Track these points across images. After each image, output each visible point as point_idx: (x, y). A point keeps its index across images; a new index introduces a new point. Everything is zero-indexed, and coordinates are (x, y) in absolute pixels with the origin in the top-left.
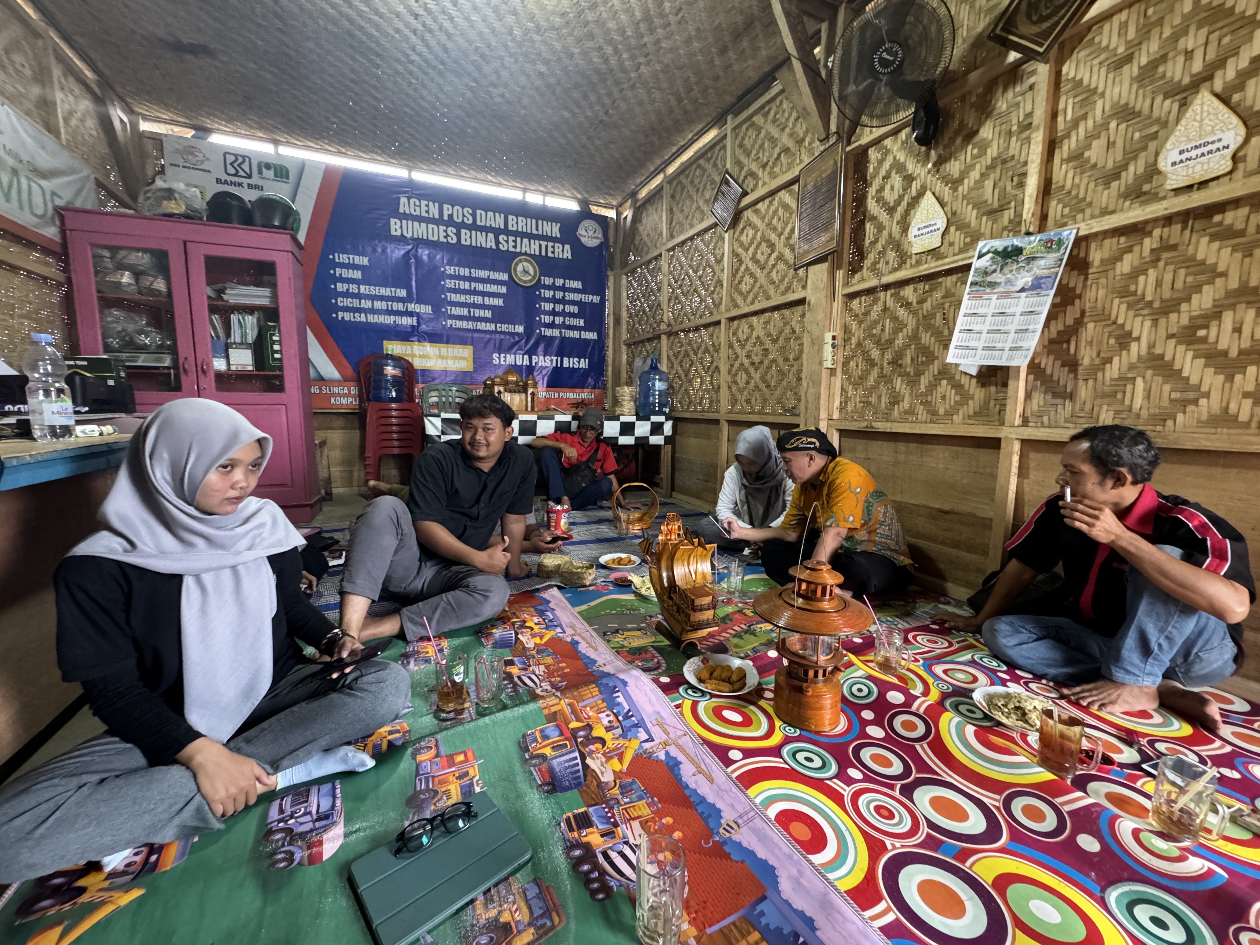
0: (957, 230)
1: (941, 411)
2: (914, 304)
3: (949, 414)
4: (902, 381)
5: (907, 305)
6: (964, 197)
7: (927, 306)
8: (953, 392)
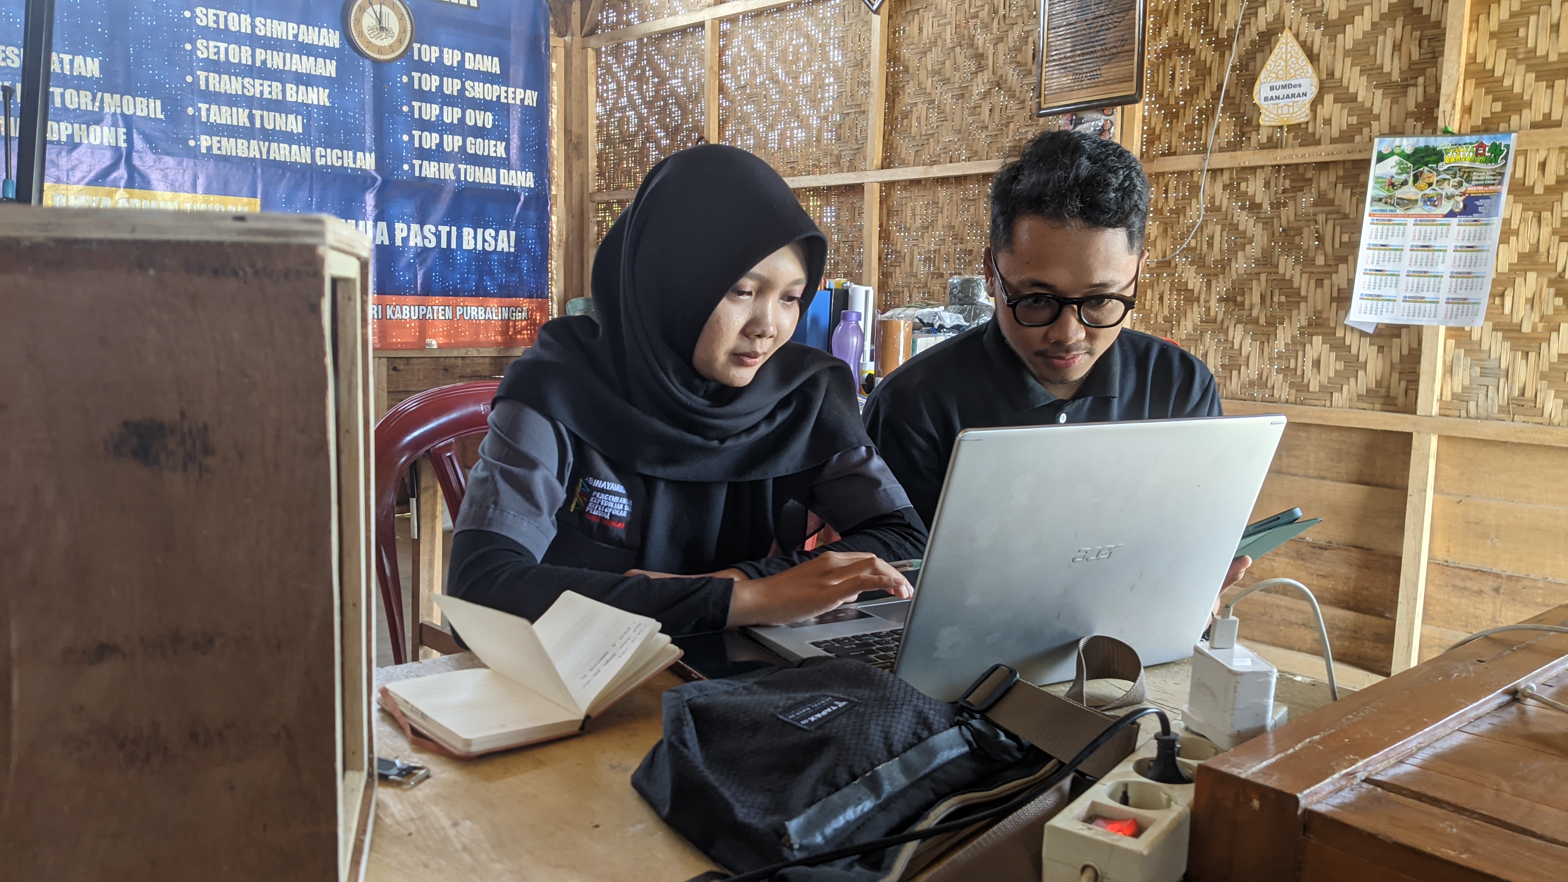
0: (1336, 101)
1: (1314, 387)
2: (1266, 207)
3: (1328, 390)
4: (1246, 332)
5: (1254, 207)
6: (1346, 53)
7: (1287, 214)
8: (1333, 355)
